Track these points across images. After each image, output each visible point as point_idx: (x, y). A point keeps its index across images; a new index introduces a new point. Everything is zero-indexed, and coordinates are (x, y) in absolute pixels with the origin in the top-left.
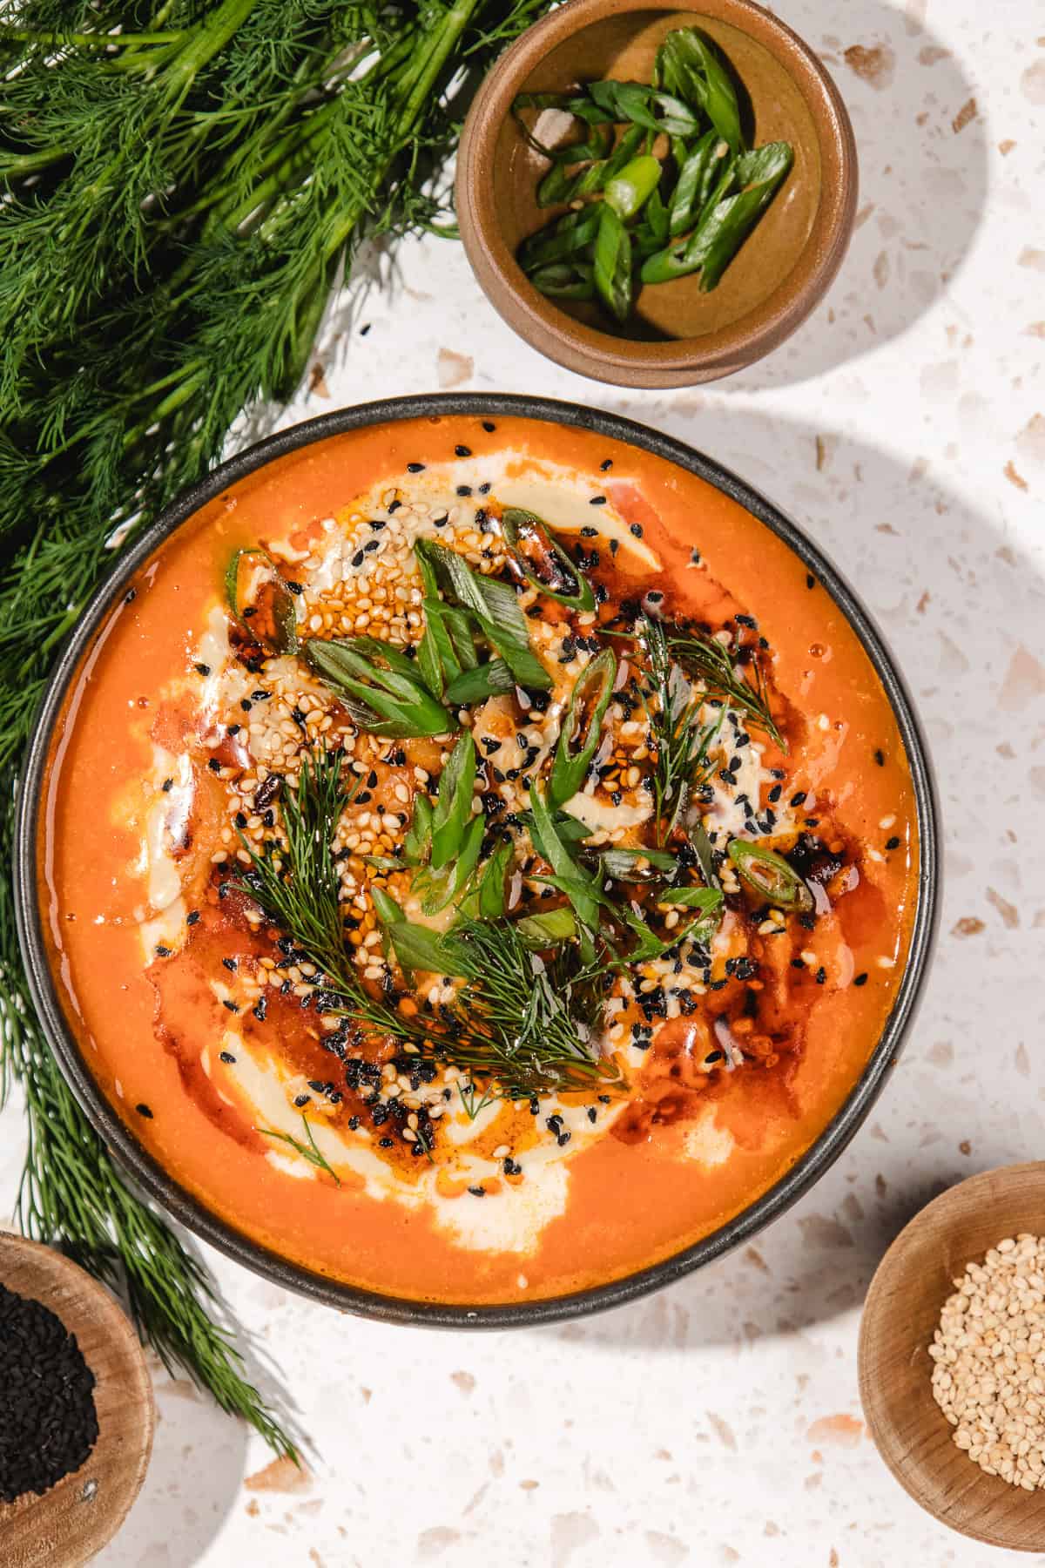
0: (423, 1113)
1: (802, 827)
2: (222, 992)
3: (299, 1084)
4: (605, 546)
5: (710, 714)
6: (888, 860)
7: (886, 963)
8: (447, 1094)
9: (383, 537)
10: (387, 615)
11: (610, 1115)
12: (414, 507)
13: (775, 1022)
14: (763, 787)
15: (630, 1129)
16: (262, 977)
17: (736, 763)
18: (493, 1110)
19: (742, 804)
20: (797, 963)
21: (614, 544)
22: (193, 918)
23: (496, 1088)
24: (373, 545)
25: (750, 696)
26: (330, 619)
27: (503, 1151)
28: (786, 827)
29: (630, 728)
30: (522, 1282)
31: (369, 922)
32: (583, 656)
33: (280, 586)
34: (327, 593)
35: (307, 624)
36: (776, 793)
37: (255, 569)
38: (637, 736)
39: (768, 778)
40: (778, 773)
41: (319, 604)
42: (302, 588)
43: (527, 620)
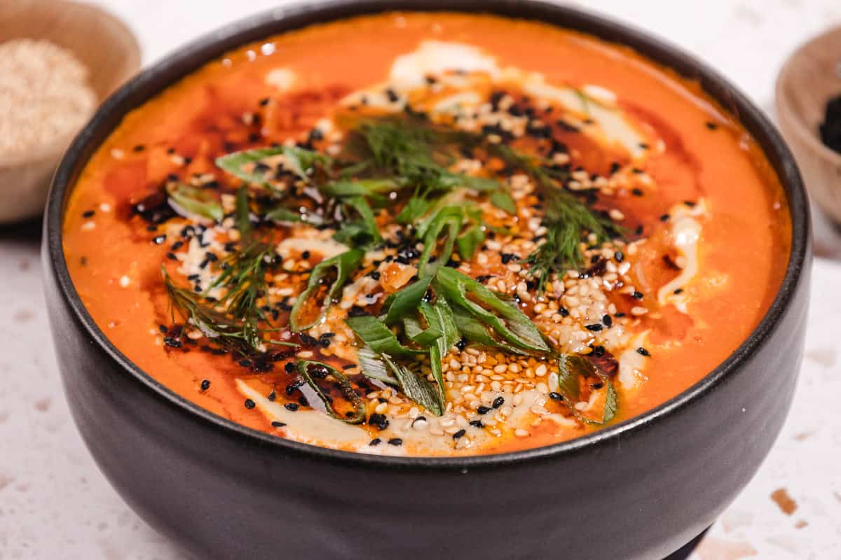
0: (495, 109)
1: (161, 228)
2: (645, 180)
3: (588, 131)
4: (280, 398)
5: (216, 293)
6: (97, 205)
7: (117, 154)
8: (475, 116)
9: (473, 416)
10: (479, 369)
11: (352, 99)
12: (442, 433)
13: (212, 135)
14: (187, 251)
15: (337, 93)
16: (612, 183)
17: (203, 266)
18: (440, 108)
19: (204, 242)
20: (188, 161)
21: (272, 398)
22: (665, 218)
23: (435, 118)
24: (482, 410)
25: (180, 301)
26: (529, 373)
27: (436, 88)
28: (173, 229)
29: (288, 291)
30: (436, 30)
31: (521, 205)
32: (314, 334)
33: (570, 399)
34: (529, 389)
35: (549, 371)
36: (177, 246)
37: (591, 412)
38: (281, 288)
39: (180, 256)
40: (171, 257)
41: (537, 382)
42: (551, 396)
43: (356, 360)
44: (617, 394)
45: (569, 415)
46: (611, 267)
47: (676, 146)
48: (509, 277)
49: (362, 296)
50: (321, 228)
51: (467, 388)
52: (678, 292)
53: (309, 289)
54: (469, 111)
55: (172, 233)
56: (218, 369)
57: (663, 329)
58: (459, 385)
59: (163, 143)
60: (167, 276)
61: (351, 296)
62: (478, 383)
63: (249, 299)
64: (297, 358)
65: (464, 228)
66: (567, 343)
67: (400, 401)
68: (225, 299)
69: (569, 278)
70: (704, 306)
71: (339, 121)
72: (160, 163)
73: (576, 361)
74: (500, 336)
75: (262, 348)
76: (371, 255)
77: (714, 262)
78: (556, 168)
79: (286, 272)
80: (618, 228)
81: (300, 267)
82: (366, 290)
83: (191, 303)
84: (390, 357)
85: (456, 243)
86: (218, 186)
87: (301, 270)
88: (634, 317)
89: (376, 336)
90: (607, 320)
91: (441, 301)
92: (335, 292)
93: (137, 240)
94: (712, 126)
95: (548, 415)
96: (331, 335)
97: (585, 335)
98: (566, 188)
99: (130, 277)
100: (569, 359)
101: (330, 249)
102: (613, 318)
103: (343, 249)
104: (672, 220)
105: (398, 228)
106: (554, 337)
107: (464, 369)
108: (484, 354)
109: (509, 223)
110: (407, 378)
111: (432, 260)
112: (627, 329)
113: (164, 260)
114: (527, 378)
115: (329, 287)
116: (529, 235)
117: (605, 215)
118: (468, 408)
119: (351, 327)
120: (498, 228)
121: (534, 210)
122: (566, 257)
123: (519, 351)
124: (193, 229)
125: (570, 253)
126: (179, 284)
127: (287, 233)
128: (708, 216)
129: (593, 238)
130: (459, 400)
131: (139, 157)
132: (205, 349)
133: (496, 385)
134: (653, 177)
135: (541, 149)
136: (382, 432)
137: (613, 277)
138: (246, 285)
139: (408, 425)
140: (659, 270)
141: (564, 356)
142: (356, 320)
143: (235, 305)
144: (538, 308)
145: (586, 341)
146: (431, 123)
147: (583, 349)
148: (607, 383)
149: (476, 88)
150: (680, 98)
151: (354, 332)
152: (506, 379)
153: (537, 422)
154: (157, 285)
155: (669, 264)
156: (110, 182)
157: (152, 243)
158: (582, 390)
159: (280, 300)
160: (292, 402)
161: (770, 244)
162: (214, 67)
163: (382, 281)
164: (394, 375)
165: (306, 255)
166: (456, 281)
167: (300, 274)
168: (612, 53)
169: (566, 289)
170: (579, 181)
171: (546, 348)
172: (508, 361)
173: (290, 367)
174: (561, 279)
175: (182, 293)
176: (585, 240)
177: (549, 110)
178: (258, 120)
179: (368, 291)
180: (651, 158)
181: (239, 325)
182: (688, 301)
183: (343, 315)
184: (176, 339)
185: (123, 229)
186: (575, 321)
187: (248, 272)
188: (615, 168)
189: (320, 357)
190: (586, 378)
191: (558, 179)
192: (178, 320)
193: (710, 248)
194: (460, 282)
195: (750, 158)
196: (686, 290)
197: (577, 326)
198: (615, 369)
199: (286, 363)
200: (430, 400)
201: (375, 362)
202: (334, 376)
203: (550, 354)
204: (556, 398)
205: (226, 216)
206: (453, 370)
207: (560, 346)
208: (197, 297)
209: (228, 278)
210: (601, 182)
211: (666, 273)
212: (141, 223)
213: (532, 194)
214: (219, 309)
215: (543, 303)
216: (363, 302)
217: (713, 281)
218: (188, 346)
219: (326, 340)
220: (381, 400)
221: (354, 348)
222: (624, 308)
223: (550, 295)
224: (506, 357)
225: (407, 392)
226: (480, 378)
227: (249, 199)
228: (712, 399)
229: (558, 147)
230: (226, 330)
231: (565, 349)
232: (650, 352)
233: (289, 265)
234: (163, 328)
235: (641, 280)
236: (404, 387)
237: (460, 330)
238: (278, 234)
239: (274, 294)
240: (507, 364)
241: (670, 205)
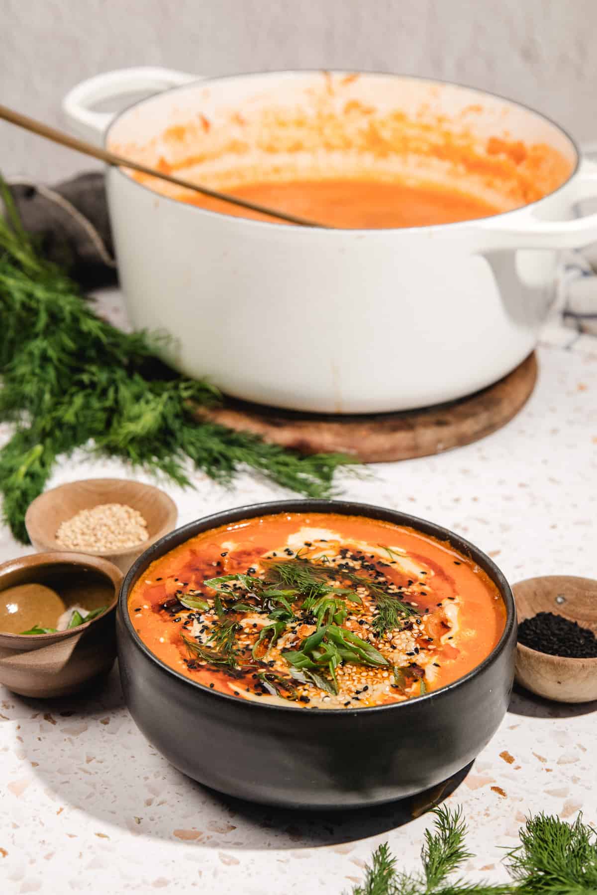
0: (344, 558)
1: (177, 614)
2: (427, 588)
3: (394, 566)
4: (251, 690)
5: (211, 644)
6: (141, 606)
7: (148, 582)
8: (334, 561)
9: (353, 695)
10: (353, 674)
11: (268, 554)
12: (338, 703)
13: (196, 572)
14: (192, 625)
16: (410, 590)
17: (202, 632)
18: (315, 557)
19: (201, 621)
20: (186, 584)
21: (248, 690)
22: (441, 604)
23: (313, 562)
24: (358, 692)
25: (193, 648)
26: (379, 676)
27: (311, 548)
28: (184, 615)
29: (248, 642)
30: (308, 521)
31: (364, 600)
32: (265, 661)
33: (402, 687)
34: (380, 683)
35: (389, 675)
36: (186, 623)
37: (413, 692)
38: (244, 641)
39: (189, 628)
40: (185, 628)
41: (384, 680)
42: (392, 685)
43: (288, 673)
44: (426, 685)
45: (403, 694)
46: (415, 626)
47: (440, 573)
48: (364, 631)
49: (288, 643)
50: (261, 613)
51: (348, 683)
52: (450, 638)
53: (260, 640)
54: (330, 559)
55: (183, 617)
56: (217, 679)
57: (445, 655)
58: (344, 681)
59: (172, 577)
60: (184, 637)
61: (281, 644)
62: (354, 680)
63: (229, 646)
64: (258, 672)
65: (337, 610)
66: (397, 662)
67: (314, 690)
68: (216, 647)
69: (394, 632)
70: (465, 644)
71: (262, 565)
72: (171, 586)
73: (402, 669)
74: (362, 658)
75: (239, 668)
76: (289, 625)
77: (466, 625)
78: (380, 583)
79: (246, 634)
80: (416, 610)
81: (253, 631)
82: (290, 640)
83: (199, 649)
84: (307, 669)
85: (334, 618)
86: (203, 596)
87: (253, 632)
88: (429, 650)
89: (299, 660)
90: (417, 650)
91: (331, 642)
92: (273, 642)
93: (165, 621)
94: (457, 563)
95: (391, 694)
96: (274, 661)
97: (406, 657)
98: (386, 593)
99: (165, 638)
100: (399, 669)
101: (266, 622)
102: (419, 650)
103: (274, 622)
104: (443, 606)
105: (302, 611)
106: (391, 659)
107: (346, 674)
108: (355, 667)
109: (358, 609)
110: (317, 679)
111: (322, 625)
112: (427, 655)
113: (181, 630)
114: (378, 678)
115: (270, 639)
116: (371, 614)
117: (409, 604)
118: (351, 691)
119: (284, 657)
120: (353, 611)
121: (371, 603)
122: (391, 623)
123: (373, 665)
124: (194, 615)
125: (393, 621)
126: (191, 641)
127: (243, 615)
128: (462, 603)
129: (404, 614)
130: (345, 688)
131: (160, 583)
132: (209, 670)
133: (363, 681)
134: (430, 587)
135: (371, 575)
136: (307, 704)
137: (417, 631)
138: (225, 640)
139: (321, 700)
140: (439, 628)
141: (396, 667)
142: (287, 654)
143: (221, 649)
144: (380, 646)
145: (406, 660)
146: (310, 563)
147: (406, 664)
148: (420, 680)
149: (333, 548)
150: (439, 549)
151: (286, 659)
152: (367, 679)
153: (386, 698)
154: (179, 641)
155: (444, 626)
156: (146, 595)
157: (174, 622)
158: (407, 683)
159: (245, 646)
160: (258, 692)
161: (494, 616)
162: (193, 540)
163: (298, 634)
164: (310, 678)
165: (255, 626)
166: (338, 631)
167: (253, 634)
168: (402, 530)
169: (393, 637)
170: (393, 590)
171: (387, 663)
172: (367, 670)
173: (254, 676)
174: (390, 632)
175: (194, 645)
176: (400, 615)
177: (372, 557)
178: (219, 564)
179: (291, 640)
180: (427, 578)
181: (225, 657)
182: (456, 643)
183: (279, 652)
184: (193, 665)
185: (157, 616)
186: (400, 651)
187: (226, 634)
188: (410, 583)
189: (269, 671)
190: (408, 678)
191: (381, 589)
192: (193, 657)
193: (464, 618)
194: (340, 631)
195: (480, 578)
196: (454, 637)
197: (401, 653)
198: (423, 672)
199: (252, 674)
200: (330, 689)
201: (298, 673)
202: (278, 679)
203: (389, 667)
204: (395, 687)
205: (210, 609)
206: (340, 675)
207: (393, 663)
208: (201, 646)
209: (216, 637)
210: (403, 589)
211: (443, 630)
212: (166, 613)
213: (368, 596)
214: (213, 651)
215: (382, 643)
216: (288, 646)
217: (468, 633)
218: (199, 669)
219: (271, 664)
220: (305, 690)
221: (286, 667)
222: (424, 646)
223: (386, 640)
224: (366, 669)
225: (318, 685)
226: (354, 678)
227: (222, 600)
228: (476, 682)
229: (379, 574)
230: (219, 660)
231: (396, 664)
232: (440, 665)
233: (247, 630)
234: (185, 660)
235: (431, 632)
236: (316, 682)
237: (342, 656)
238: (239, 617)
239: (241, 644)
240: (367, 672)
241: (442, 599)
